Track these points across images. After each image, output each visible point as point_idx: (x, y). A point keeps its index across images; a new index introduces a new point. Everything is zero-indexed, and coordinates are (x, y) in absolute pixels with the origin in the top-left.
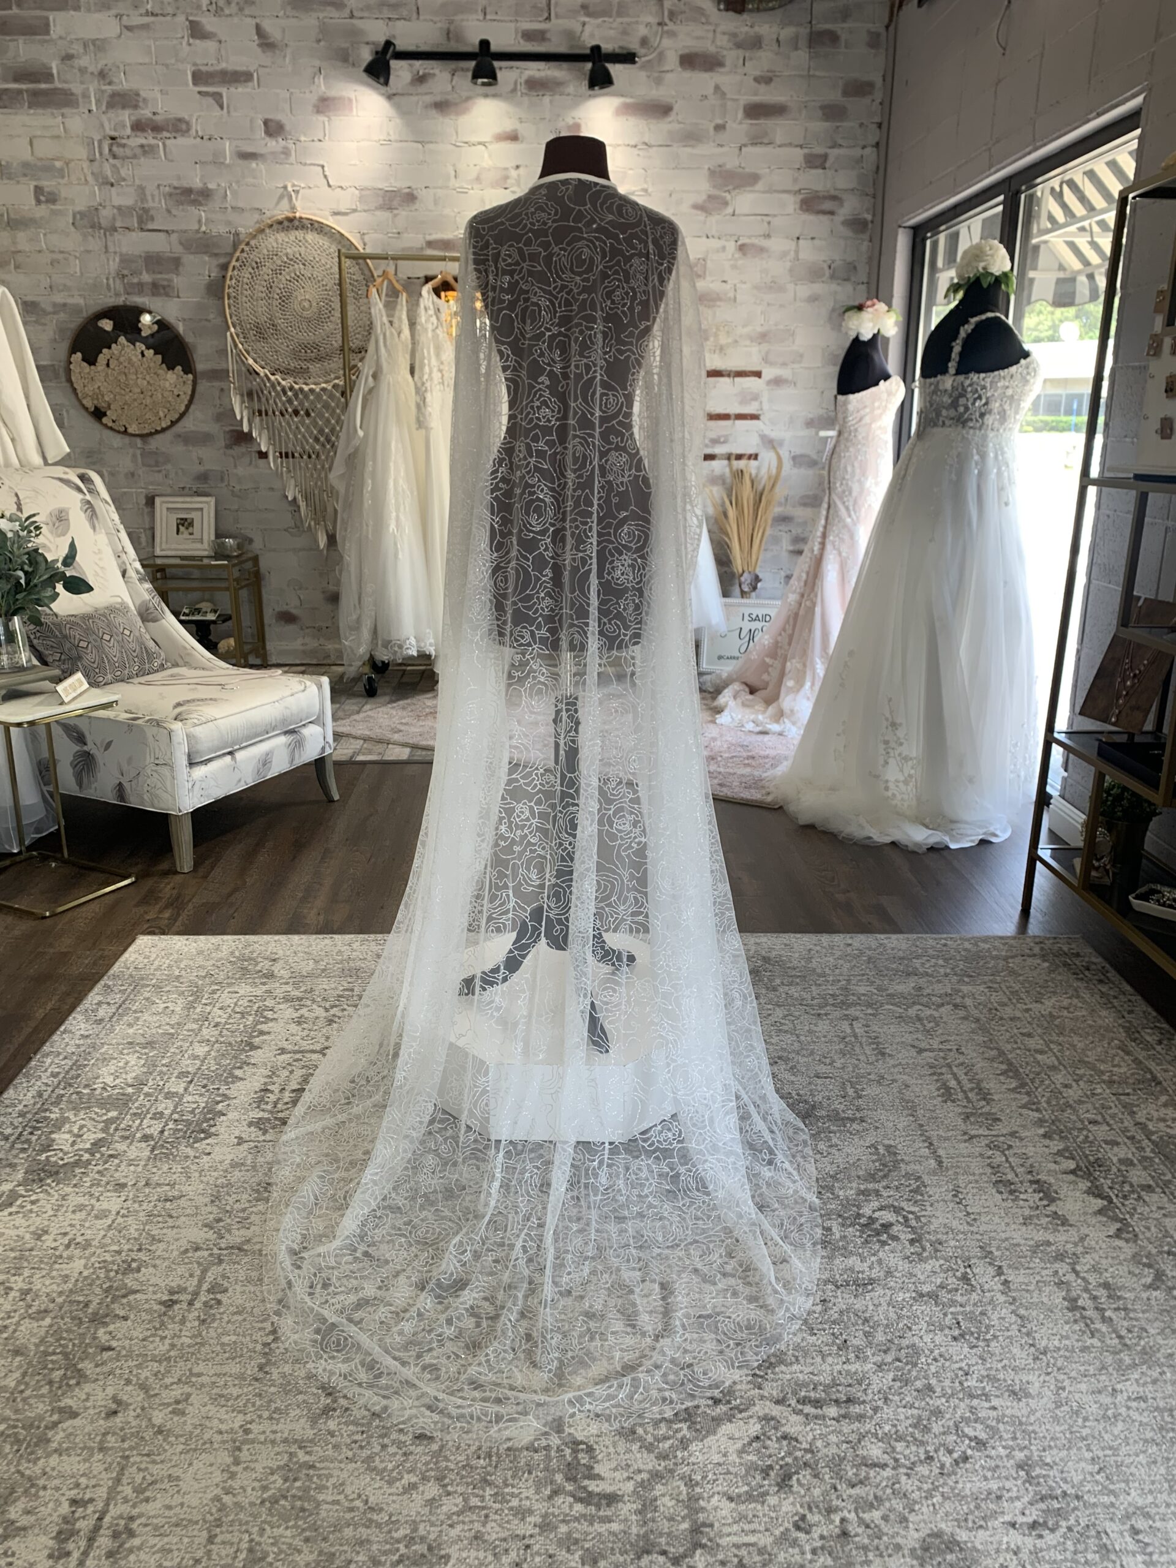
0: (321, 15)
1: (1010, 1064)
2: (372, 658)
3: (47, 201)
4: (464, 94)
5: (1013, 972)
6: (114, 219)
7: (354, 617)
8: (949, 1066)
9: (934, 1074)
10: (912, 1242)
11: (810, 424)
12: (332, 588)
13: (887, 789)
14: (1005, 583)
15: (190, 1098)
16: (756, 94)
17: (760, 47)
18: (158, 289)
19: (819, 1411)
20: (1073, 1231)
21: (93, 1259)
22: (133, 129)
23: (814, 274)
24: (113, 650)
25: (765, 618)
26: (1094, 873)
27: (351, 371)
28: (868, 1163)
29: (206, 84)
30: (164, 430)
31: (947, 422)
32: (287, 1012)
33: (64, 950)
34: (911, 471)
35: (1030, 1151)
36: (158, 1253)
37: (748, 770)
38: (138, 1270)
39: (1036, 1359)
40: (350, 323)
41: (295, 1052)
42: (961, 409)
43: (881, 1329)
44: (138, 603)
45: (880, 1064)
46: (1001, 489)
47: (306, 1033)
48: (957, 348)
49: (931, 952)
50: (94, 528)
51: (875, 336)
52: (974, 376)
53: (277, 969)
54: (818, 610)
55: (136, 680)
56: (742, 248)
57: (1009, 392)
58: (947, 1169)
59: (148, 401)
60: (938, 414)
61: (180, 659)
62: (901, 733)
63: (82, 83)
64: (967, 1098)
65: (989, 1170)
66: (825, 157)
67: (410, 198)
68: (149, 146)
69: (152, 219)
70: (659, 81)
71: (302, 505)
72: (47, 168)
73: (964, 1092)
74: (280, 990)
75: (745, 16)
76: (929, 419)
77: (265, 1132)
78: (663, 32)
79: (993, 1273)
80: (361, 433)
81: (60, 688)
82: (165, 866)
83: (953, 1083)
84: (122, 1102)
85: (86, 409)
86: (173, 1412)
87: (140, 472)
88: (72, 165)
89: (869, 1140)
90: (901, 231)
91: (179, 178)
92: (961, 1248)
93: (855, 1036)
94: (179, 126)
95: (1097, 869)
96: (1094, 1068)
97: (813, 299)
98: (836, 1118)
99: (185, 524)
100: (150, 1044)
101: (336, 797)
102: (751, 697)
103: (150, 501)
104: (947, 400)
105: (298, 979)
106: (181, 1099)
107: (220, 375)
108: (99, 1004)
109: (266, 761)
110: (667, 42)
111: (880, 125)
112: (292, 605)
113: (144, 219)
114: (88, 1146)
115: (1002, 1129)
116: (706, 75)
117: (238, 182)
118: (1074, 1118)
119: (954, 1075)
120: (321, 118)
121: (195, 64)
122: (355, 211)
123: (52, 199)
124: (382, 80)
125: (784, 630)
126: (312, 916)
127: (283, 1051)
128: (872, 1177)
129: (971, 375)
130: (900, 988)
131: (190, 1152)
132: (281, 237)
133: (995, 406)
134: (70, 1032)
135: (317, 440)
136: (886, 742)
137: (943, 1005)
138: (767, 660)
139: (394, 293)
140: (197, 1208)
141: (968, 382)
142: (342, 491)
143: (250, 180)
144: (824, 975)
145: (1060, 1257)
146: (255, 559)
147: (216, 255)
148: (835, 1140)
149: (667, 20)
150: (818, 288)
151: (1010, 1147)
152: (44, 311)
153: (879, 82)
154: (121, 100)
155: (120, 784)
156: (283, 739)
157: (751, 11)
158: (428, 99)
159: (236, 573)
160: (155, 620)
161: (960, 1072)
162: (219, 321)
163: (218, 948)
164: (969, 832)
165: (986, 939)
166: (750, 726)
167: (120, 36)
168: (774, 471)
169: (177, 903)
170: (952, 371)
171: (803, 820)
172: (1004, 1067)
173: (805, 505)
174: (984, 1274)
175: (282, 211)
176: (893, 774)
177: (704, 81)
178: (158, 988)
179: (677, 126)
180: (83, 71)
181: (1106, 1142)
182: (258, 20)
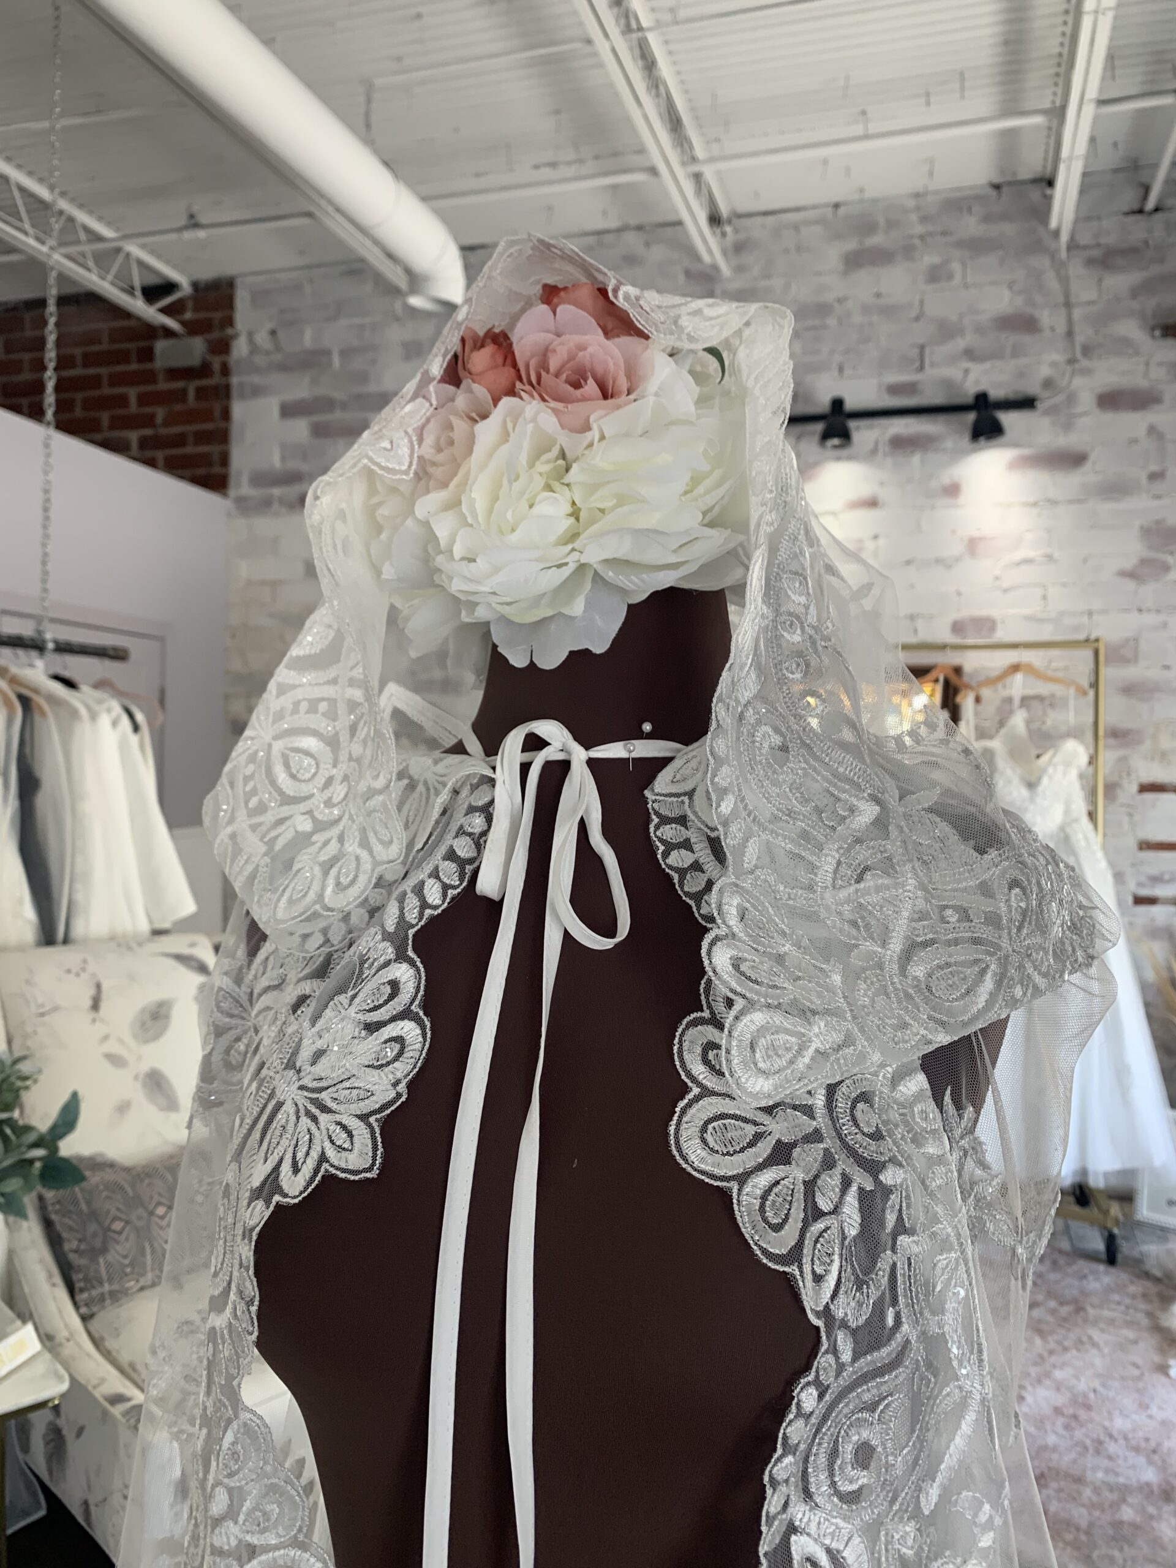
4: (812, 459)
78: (1073, 373)
116: (1135, 415)
149: (1079, 355)
155: (86, 1502)
177: (1135, 423)
179: (1093, 477)
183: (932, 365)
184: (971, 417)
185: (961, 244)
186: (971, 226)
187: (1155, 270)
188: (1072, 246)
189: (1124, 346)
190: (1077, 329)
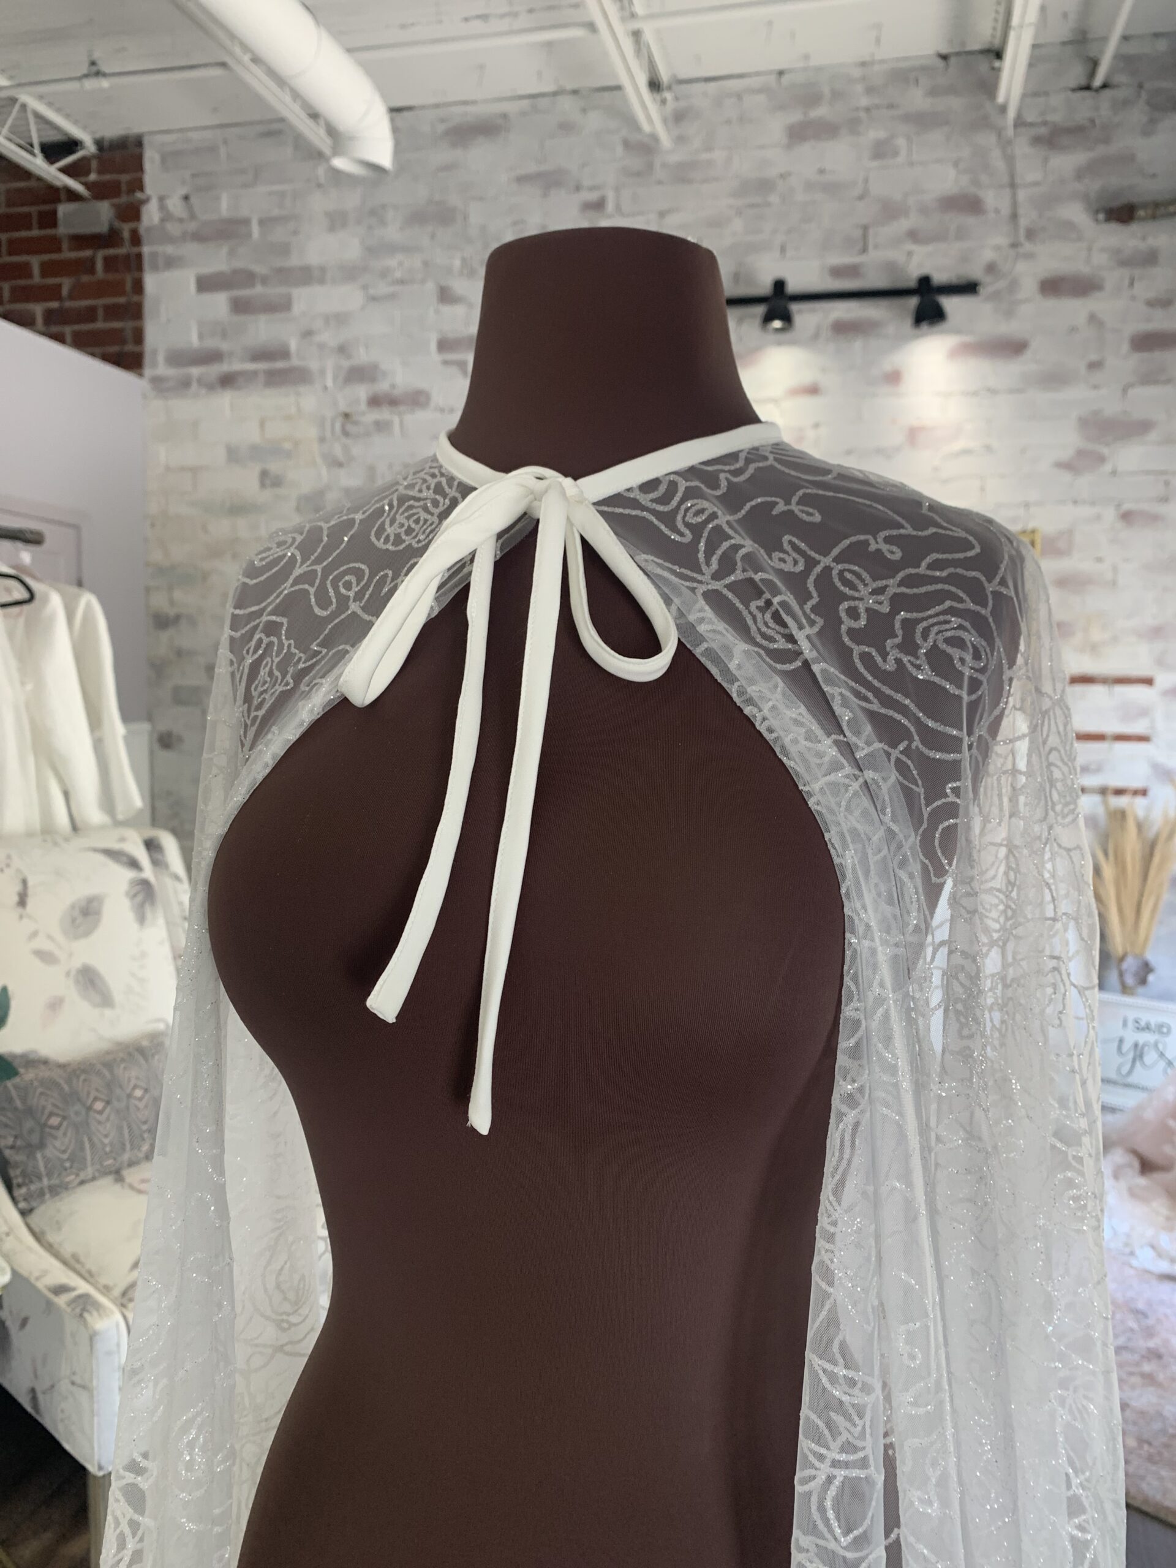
3: (272, 485)
4: (754, 341)
16: (1148, 321)
17: (1156, 264)
22: (368, 404)
25: (1162, 1029)
29: (452, 352)
56: (1127, 517)
63: (320, 359)
68: (385, 421)
70: (1009, 314)
72: (274, 450)
75: (1134, 226)
78: (1016, 257)
88: (301, 446)
94: (418, 399)
110: (1021, 267)
116: (1076, 302)
121: (440, 332)
123: (278, 482)
149: (1022, 239)
154: (359, 374)
155: (34, 1390)
157: (1143, 219)
167: (363, 308)
177: (1075, 309)
179: (1034, 367)
180: (322, 346)
183: (876, 247)
184: (913, 302)
185: (907, 118)
186: (917, 99)
187: (1101, 150)
188: (1019, 123)
189: (1067, 230)
190: (1021, 211)
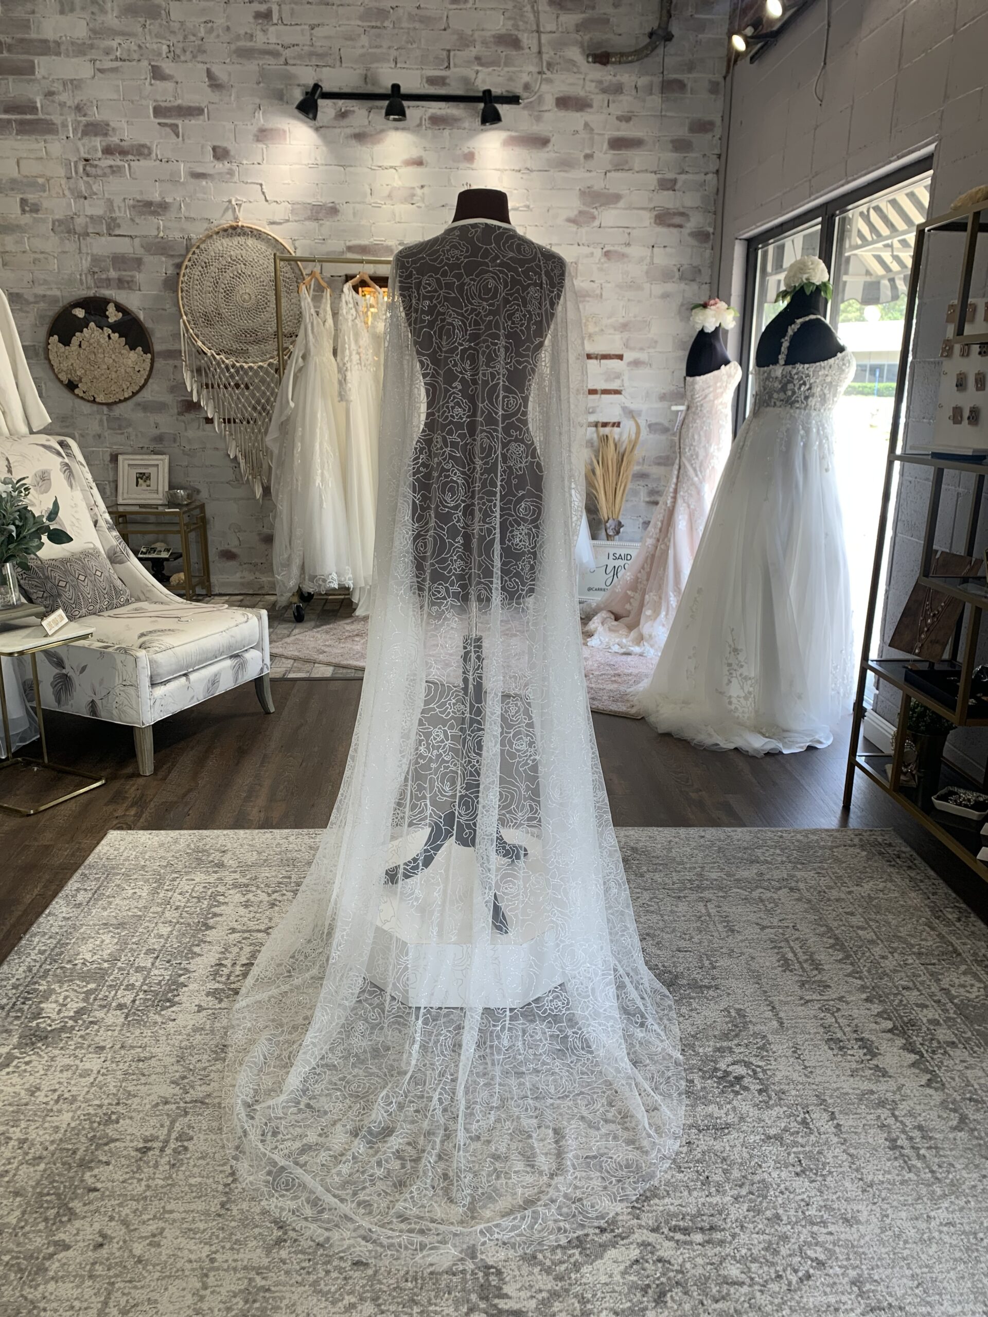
0: (261, 63)
1: (837, 939)
2: (300, 589)
3: (31, 211)
4: (379, 128)
5: (837, 860)
6: (87, 226)
7: (286, 556)
8: (787, 940)
9: (775, 947)
10: (760, 1091)
11: (663, 398)
12: (265, 530)
13: (730, 703)
14: (827, 534)
15: (157, 972)
16: (618, 130)
17: (622, 93)
18: (122, 283)
19: (687, 1238)
20: (892, 1082)
21: (79, 1113)
22: (103, 152)
23: (666, 276)
24: (87, 589)
25: (627, 557)
26: (902, 778)
27: (283, 353)
28: (722, 1025)
29: (165, 117)
30: (126, 400)
31: (778, 403)
32: (236, 897)
33: (46, 843)
34: (748, 443)
35: (855, 1013)
36: (134, 1106)
37: (616, 686)
38: (117, 1122)
39: (864, 1191)
40: (283, 313)
41: (244, 932)
42: (789, 393)
43: (737, 1166)
44: (107, 548)
45: (730, 940)
46: (822, 458)
47: (252, 915)
48: (786, 344)
49: (769, 843)
50: (71, 486)
51: (717, 329)
52: (799, 367)
53: (227, 860)
54: (671, 552)
55: (106, 613)
56: (607, 254)
57: (829, 379)
58: (788, 1029)
59: (114, 375)
60: (771, 397)
61: (142, 595)
62: (741, 657)
63: (61, 114)
64: (802, 968)
65: (822, 1030)
66: (675, 181)
67: (333, 211)
68: (118, 167)
69: (119, 226)
70: (538, 119)
71: (242, 462)
72: (31, 183)
73: (800, 963)
74: (229, 878)
75: (609, 67)
76: (762, 401)
77: (221, 1001)
78: (542, 79)
79: (827, 1118)
80: (292, 404)
81: (44, 623)
82: (129, 770)
83: (790, 956)
84: (100, 975)
85: (61, 382)
86: (150, 1244)
87: (106, 434)
88: (51, 182)
89: (723, 1005)
90: (737, 242)
91: (141, 193)
92: (800, 1096)
93: (709, 915)
94: (142, 151)
95: (905, 774)
96: (905, 942)
97: (665, 296)
98: (695, 985)
99: (143, 477)
100: (121, 925)
101: (272, 710)
102: (616, 623)
103: (114, 458)
104: (777, 385)
105: (244, 867)
106: (149, 973)
107: (175, 354)
108: (78, 890)
109: (214, 681)
110: (545, 88)
111: (719, 156)
112: (232, 545)
113: (111, 226)
114: (72, 1014)
115: (832, 994)
116: (578, 115)
117: (190, 197)
118: (890, 984)
119: (791, 948)
120: (260, 145)
121: (155, 101)
122: (288, 221)
123: (35, 209)
124: (311, 116)
125: (643, 568)
126: (254, 814)
127: (234, 930)
128: (725, 1036)
129: (798, 365)
130: (746, 874)
131: (159, 1019)
132: (226, 241)
133: (817, 390)
134: (54, 915)
135: (254, 409)
136: (730, 665)
137: (780, 888)
138: (629, 593)
139: (320, 289)
140: (165, 1067)
141: (794, 371)
142: (276, 451)
143: (200, 195)
144: (682, 863)
145: (882, 1103)
146: (202, 507)
147: (172, 256)
148: (694, 1005)
149: (545, 69)
150: (670, 287)
151: (839, 1010)
152: (26, 300)
153: (718, 122)
154: (94, 129)
155: (93, 701)
156: (228, 663)
157: (614, 63)
158: (349, 131)
159: (186, 519)
160: (121, 562)
161: (796, 946)
162: (174, 309)
163: (176, 842)
164: (799, 740)
165: (815, 832)
166: (616, 648)
167: (93, 77)
168: (633, 437)
169: (140, 802)
170: (782, 362)
171: (662, 729)
172: (832, 941)
173: (659, 464)
174: (819, 1119)
175: (227, 221)
176: (735, 690)
177: (577, 119)
178: (127, 876)
179: (553, 155)
180: (62, 105)
181: (917, 1005)
182: (208, 66)
183: (455, 66)
189: (571, 65)
190: (544, 50)
